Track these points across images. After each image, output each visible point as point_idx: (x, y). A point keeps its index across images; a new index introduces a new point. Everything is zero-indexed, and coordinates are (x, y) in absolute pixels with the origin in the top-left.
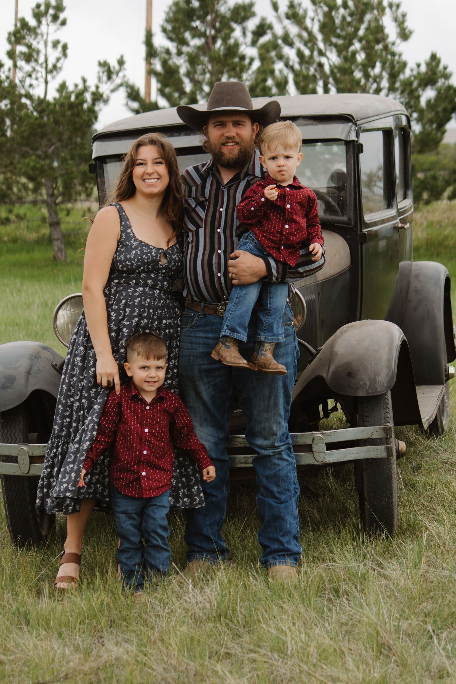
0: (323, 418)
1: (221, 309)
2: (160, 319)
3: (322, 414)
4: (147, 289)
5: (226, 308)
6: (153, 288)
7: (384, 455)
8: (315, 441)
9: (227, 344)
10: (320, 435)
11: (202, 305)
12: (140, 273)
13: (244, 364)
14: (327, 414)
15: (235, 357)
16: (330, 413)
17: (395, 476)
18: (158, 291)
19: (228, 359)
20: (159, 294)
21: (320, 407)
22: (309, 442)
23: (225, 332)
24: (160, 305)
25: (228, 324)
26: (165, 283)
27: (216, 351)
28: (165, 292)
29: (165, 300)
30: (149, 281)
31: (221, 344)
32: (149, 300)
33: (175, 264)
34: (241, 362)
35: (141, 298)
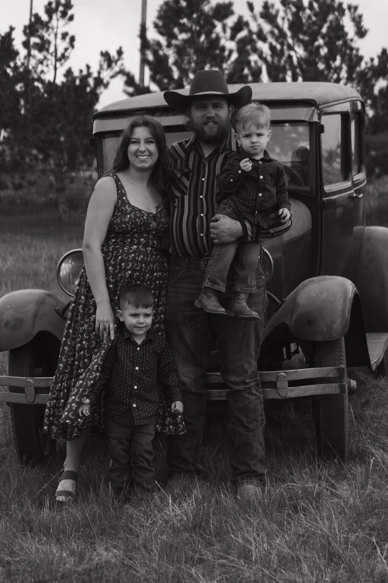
0: (286, 359)
1: (202, 264)
2: (151, 272)
3: (285, 356)
4: (140, 247)
5: (207, 263)
6: (146, 245)
7: (338, 391)
8: (279, 379)
9: (208, 294)
10: (283, 374)
11: (187, 260)
12: (134, 234)
13: (223, 311)
14: (290, 355)
15: (215, 306)
16: (293, 355)
17: (347, 410)
18: (150, 248)
19: (209, 307)
20: (151, 250)
21: (284, 350)
22: (274, 379)
23: (207, 284)
24: (152, 260)
25: (210, 277)
26: (155, 242)
27: (198, 301)
28: (156, 249)
29: (156, 255)
30: (142, 240)
31: (203, 295)
32: (142, 256)
33: (163, 226)
34: (220, 310)
35: (135, 254)
